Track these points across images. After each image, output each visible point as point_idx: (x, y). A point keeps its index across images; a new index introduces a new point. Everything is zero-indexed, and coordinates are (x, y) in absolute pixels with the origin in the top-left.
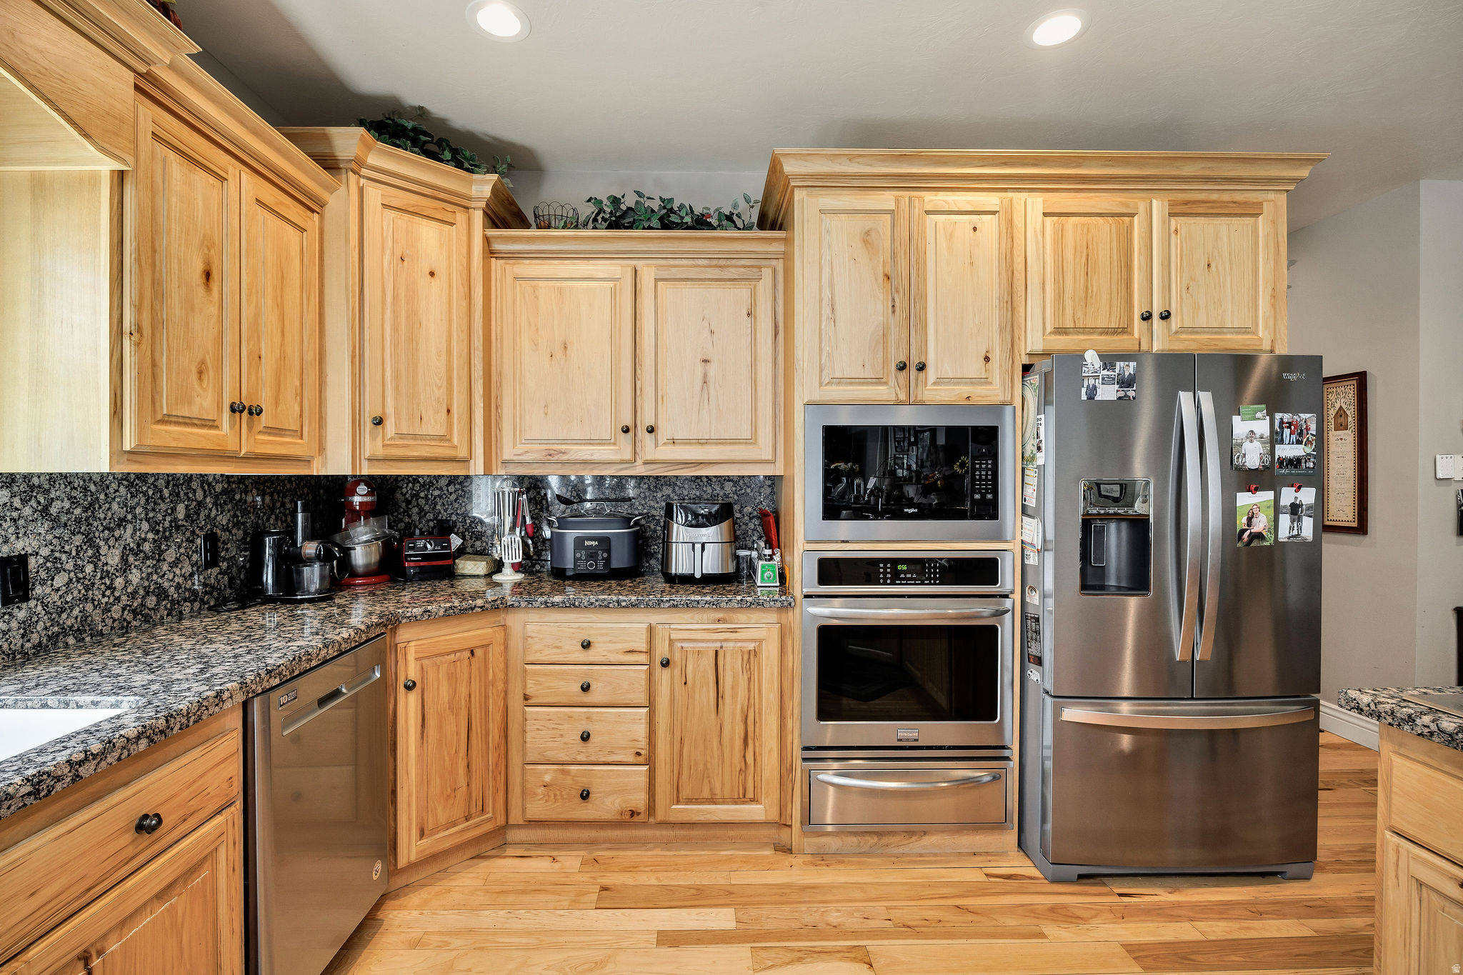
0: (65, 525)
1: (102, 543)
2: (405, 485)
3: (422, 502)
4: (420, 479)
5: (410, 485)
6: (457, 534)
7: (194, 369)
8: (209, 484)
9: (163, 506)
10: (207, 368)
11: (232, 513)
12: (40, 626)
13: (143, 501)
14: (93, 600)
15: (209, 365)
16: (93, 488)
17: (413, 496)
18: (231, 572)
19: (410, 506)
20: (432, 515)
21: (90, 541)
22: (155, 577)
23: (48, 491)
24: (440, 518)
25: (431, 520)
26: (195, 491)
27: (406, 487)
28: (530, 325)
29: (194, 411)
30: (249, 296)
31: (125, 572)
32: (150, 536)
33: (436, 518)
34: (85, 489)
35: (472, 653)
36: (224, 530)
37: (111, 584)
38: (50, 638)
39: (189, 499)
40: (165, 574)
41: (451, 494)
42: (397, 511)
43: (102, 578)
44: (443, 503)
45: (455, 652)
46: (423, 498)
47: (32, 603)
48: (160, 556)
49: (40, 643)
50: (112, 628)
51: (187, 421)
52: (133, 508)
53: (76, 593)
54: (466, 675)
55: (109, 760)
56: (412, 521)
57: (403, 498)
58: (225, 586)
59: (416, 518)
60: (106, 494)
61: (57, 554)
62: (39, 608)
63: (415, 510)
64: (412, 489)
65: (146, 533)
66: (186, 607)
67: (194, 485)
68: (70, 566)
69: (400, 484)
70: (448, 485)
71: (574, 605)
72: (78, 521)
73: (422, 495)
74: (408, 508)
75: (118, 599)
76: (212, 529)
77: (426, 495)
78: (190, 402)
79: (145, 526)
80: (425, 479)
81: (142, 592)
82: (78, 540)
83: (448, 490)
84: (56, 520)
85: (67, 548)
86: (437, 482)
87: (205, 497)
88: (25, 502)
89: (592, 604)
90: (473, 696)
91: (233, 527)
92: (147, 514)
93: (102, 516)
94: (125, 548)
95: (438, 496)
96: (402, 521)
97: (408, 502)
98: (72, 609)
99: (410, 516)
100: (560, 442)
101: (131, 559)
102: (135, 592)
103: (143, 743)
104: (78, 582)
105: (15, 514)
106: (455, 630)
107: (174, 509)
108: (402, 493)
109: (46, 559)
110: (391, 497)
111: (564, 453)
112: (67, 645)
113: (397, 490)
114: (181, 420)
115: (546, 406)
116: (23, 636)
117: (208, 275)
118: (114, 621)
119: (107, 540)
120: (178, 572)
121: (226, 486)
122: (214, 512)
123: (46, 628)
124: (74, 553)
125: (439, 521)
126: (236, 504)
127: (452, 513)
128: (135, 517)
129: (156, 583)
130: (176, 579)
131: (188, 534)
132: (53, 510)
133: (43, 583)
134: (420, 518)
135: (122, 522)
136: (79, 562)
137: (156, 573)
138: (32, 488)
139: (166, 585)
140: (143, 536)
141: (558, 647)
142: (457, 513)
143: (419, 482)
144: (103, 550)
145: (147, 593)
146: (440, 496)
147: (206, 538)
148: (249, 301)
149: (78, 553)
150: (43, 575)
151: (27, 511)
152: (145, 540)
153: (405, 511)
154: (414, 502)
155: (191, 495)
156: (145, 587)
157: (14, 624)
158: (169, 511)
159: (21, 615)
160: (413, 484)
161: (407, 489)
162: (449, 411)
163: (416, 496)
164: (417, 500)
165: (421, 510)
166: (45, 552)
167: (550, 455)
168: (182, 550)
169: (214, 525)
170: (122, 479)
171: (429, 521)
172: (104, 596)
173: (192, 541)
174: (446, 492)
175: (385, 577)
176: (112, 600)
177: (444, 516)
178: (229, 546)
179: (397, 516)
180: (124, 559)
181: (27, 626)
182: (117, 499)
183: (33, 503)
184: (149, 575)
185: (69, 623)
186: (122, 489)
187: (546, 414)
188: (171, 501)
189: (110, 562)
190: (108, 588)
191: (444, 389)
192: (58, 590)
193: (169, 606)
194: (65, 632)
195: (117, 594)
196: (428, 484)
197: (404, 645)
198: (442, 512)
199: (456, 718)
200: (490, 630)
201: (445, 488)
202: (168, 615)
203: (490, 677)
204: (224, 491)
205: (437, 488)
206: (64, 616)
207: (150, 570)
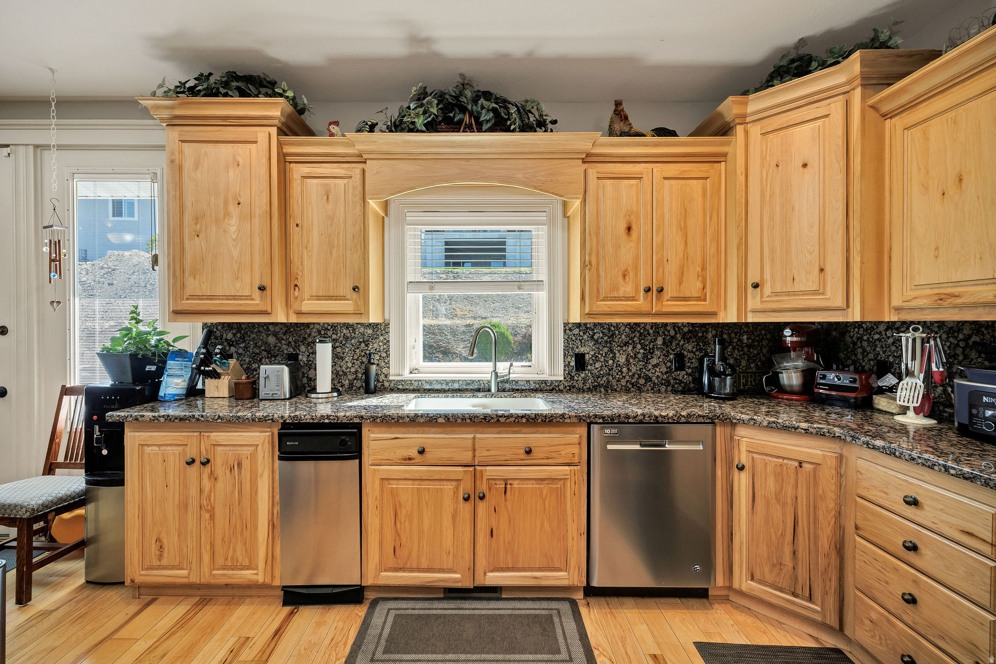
0: (600, 343)
1: (617, 352)
2: (852, 330)
3: (865, 344)
4: (864, 325)
5: (856, 329)
6: (893, 374)
7: (620, 275)
8: (679, 328)
9: (649, 338)
10: (629, 273)
11: (696, 343)
12: (590, 381)
13: (638, 335)
14: (612, 375)
15: (630, 271)
16: (613, 329)
17: (858, 339)
18: (694, 375)
19: (856, 347)
20: (872, 355)
21: (611, 350)
22: (644, 370)
23: (593, 330)
24: (879, 358)
25: (872, 360)
26: (669, 331)
27: (853, 332)
28: (920, 169)
29: (621, 293)
30: (658, 231)
31: (628, 365)
32: (642, 351)
33: (876, 359)
34: (609, 330)
35: (800, 464)
36: (689, 351)
37: (621, 370)
38: (593, 387)
39: (665, 335)
40: (650, 370)
41: (889, 338)
42: (846, 350)
43: (616, 367)
44: (882, 346)
45: (784, 458)
46: (865, 340)
47: (587, 372)
48: (647, 361)
49: (590, 388)
50: (621, 389)
51: (617, 299)
52: (632, 338)
53: (604, 371)
54: (792, 480)
55: (510, 420)
56: (858, 359)
57: (850, 340)
58: (690, 382)
59: (860, 356)
60: (619, 332)
61: (597, 355)
62: (589, 374)
63: (860, 350)
64: (858, 333)
65: (640, 350)
66: (663, 388)
67: (669, 328)
68: (602, 359)
69: (849, 329)
70: (886, 330)
71: (894, 454)
72: (606, 342)
73: (865, 338)
74: (854, 348)
75: (624, 377)
76: (680, 351)
77: (868, 338)
78: (618, 290)
79: (639, 346)
80: (868, 324)
81: (637, 376)
82: (606, 349)
83: (886, 334)
84: (596, 341)
85: (601, 352)
86: (877, 327)
87: (676, 334)
88: (584, 333)
89: (914, 459)
90: (799, 500)
91: (697, 351)
92: (640, 341)
93: (617, 340)
94: (628, 355)
95: (878, 339)
96: (850, 359)
97: (855, 344)
98: (603, 377)
99: (856, 355)
100: (953, 284)
101: (631, 360)
102: (633, 375)
103: (524, 420)
104: (606, 367)
105: (581, 338)
106: (783, 441)
107: (655, 340)
108: (850, 336)
109: (593, 356)
110: (842, 339)
111: (957, 296)
112: (600, 392)
113: (846, 333)
114: (613, 299)
115: (937, 249)
116: (583, 383)
117: (629, 229)
118: (622, 386)
119: (619, 351)
120: (658, 370)
121: (691, 329)
122: (682, 343)
123: (592, 383)
124: (604, 355)
125: (878, 361)
126: (699, 339)
127: (890, 355)
128: (634, 342)
129: (645, 373)
130: (657, 373)
131: (664, 352)
132: (596, 337)
133: (591, 365)
134: (863, 357)
135: (626, 344)
136: (606, 359)
137: (645, 369)
138: (587, 328)
139: (651, 375)
140: (638, 351)
141: (884, 492)
142: (894, 356)
143: (863, 327)
144: (618, 355)
145: (640, 377)
146: (880, 340)
147: (676, 355)
148: (657, 234)
149: (606, 355)
150: (591, 362)
151: (585, 337)
152: (639, 353)
153: (852, 351)
154: (859, 344)
155: (666, 333)
156: (639, 374)
157: (580, 379)
158: (653, 340)
159: (583, 375)
160: (859, 329)
161: (854, 333)
162: (822, 270)
163: (860, 339)
164: (861, 342)
165: (864, 351)
166: (592, 353)
167: (941, 299)
168: (661, 360)
169: (683, 349)
170: (627, 325)
171: (870, 360)
172: (617, 374)
173: (667, 356)
174: (884, 336)
175: (806, 397)
176: (621, 377)
177: (882, 356)
178: (693, 361)
179: (846, 354)
180: (627, 360)
181: (585, 380)
182: (625, 334)
183: (587, 334)
184: (641, 369)
185: (601, 382)
186: (627, 329)
187: (936, 257)
188: (654, 336)
189: (621, 360)
190: (619, 371)
191: (816, 253)
192: (597, 368)
193: (652, 385)
194: (600, 386)
195: (624, 375)
196: (870, 329)
197: (738, 438)
198: (881, 353)
199: (782, 508)
200: (821, 453)
201: (883, 333)
202: (651, 389)
203: (820, 491)
204: (690, 331)
205: (877, 332)
206: (599, 379)
207: (641, 367)
